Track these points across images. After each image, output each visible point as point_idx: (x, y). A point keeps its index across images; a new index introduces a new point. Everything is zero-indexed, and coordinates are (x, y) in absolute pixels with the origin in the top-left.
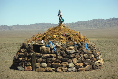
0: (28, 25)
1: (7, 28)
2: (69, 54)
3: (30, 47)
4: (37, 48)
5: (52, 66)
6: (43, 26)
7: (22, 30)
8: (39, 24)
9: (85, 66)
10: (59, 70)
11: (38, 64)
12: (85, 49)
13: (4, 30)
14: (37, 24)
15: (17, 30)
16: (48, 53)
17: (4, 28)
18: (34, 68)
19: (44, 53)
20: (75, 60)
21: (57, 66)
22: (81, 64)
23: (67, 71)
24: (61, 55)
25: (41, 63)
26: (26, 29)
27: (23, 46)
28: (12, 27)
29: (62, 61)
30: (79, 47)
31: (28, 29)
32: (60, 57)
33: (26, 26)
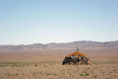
0: (66, 43)
1: (42, 47)
2: (79, 60)
3: (68, 58)
4: (70, 58)
5: (74, 63)
6: (83, 44)
7: (59, 48)
8: (79, 42)
9: (84, 63)
10: (76, 64)
11: (70, 63)
12: (84, 58)
13: (38, 49)
14: (76, 42)
15: (52, 49)
16: (73, 59)
17: (38, 47)
18: (69, 64)
19: (72, 59)
20: (81, 61)
21: (76, 63)
22: (83, 63)
23: (78, 64)
24: (77, 60)
25: (71, 62)
26: (64, 48)
27: (66, 58)
28: (47, 45)
29: (77, 61)
30: (82, 58)
31: (65, 48)
32: (76, 60)
33: (63, 45)
